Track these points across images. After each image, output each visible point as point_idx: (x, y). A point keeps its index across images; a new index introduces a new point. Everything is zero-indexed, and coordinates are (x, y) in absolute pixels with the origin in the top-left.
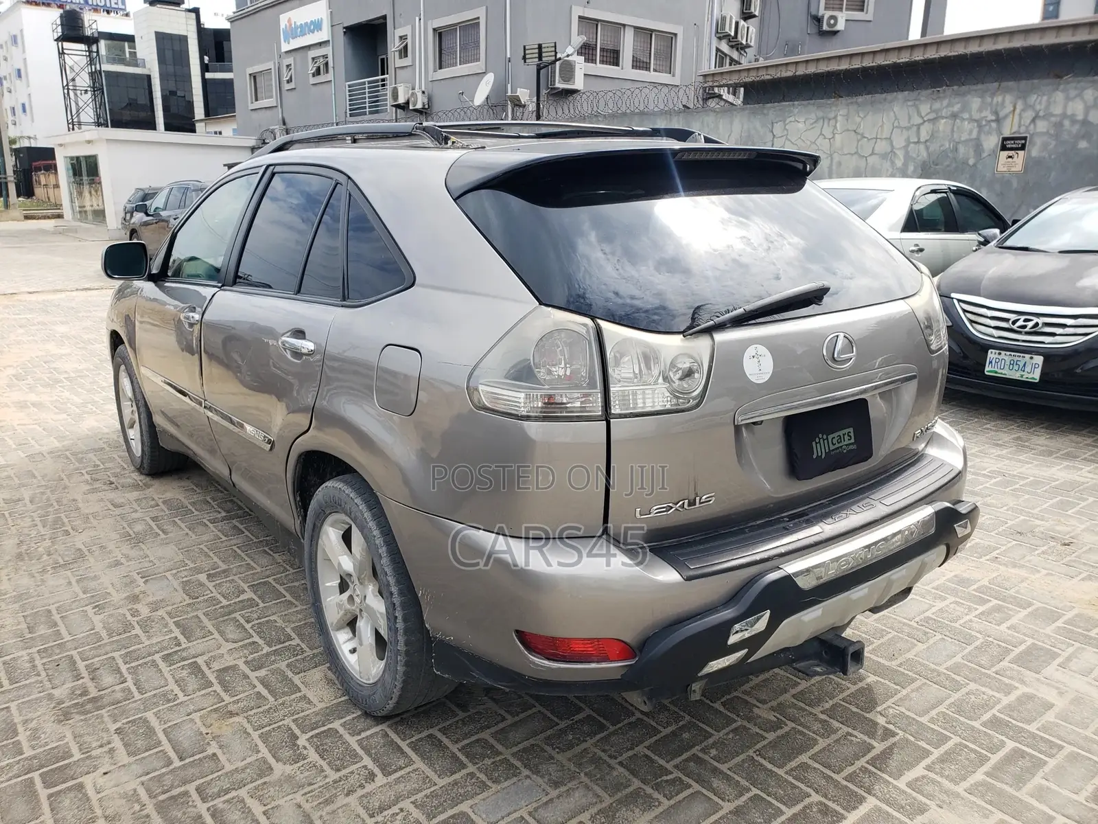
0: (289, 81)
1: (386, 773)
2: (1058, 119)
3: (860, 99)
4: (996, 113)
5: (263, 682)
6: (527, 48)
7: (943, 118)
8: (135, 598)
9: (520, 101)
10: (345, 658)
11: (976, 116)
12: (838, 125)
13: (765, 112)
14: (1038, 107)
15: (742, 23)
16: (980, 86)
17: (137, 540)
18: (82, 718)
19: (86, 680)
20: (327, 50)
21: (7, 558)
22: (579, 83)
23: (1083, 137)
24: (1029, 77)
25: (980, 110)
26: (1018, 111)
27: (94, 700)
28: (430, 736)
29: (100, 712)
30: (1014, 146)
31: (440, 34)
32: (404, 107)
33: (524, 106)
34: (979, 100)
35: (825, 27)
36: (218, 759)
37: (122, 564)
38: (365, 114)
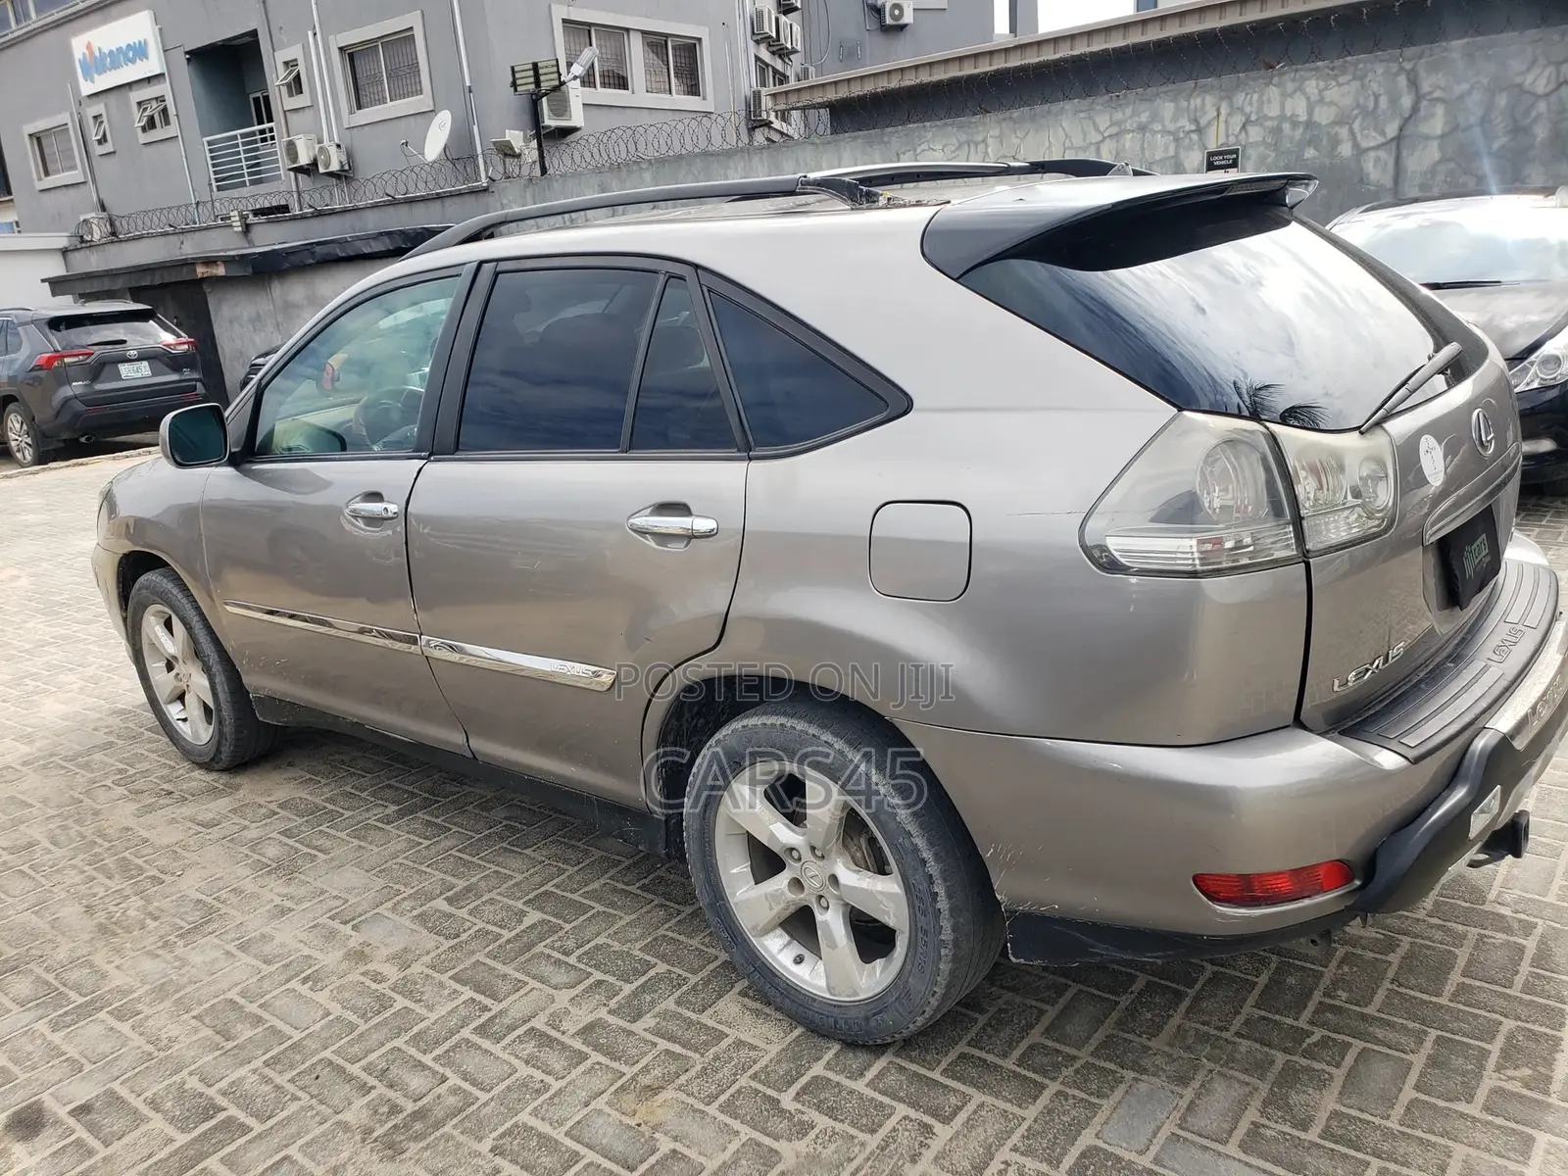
0: (103, 141)
1: (946, 1120)
2: (1276, 123)
3: (1016, 114)
4: (1196, 121)
5: (657, 1032)
6: (516, 69)
7: (1128, 131)
8: (359, 956)
9: (512, 148)
10: (791, 973)
11: (1171, 127)
12: (989, 150)
13: (886, 139)
14: (1248, 109)
15: (783, 18)
16: (1171, 87)
17: (285, 868)
18: (421, 1145)
19: (381, 1089)
20: (163, 89)
21: (86, 936)
22: (577, 118)
23: (1309, 143)
24: (1234, 70)
25: (1174, 119)
26: (1222, 118)
27: (417, 1115)
28: (963, 1056)
29: (441, 1131)
30: (1223, 162)
31: (351, 56)
32: (310, 170)
33: (519, 156)
34: (1172, 104)
35: (889, 21)
36: (683, 1155)
37: (290, 910)
38: (243, 184)
